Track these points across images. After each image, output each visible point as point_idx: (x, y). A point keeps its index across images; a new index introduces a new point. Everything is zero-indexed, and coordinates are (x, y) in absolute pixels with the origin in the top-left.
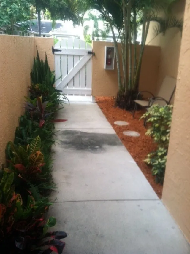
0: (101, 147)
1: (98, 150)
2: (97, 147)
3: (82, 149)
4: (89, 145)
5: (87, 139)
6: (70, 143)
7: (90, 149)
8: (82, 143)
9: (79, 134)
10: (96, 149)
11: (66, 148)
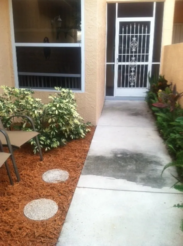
0: (115, 155)
1: (119, 153)
2: (119, 156)
3: (137, 155)
4: (128, 158)
5: (129, 167)
6: (151, 162)
7: (128, 153)
8: (136, 161)
9: (139, 176)
10: (121, 154)
11: (155, 157)
